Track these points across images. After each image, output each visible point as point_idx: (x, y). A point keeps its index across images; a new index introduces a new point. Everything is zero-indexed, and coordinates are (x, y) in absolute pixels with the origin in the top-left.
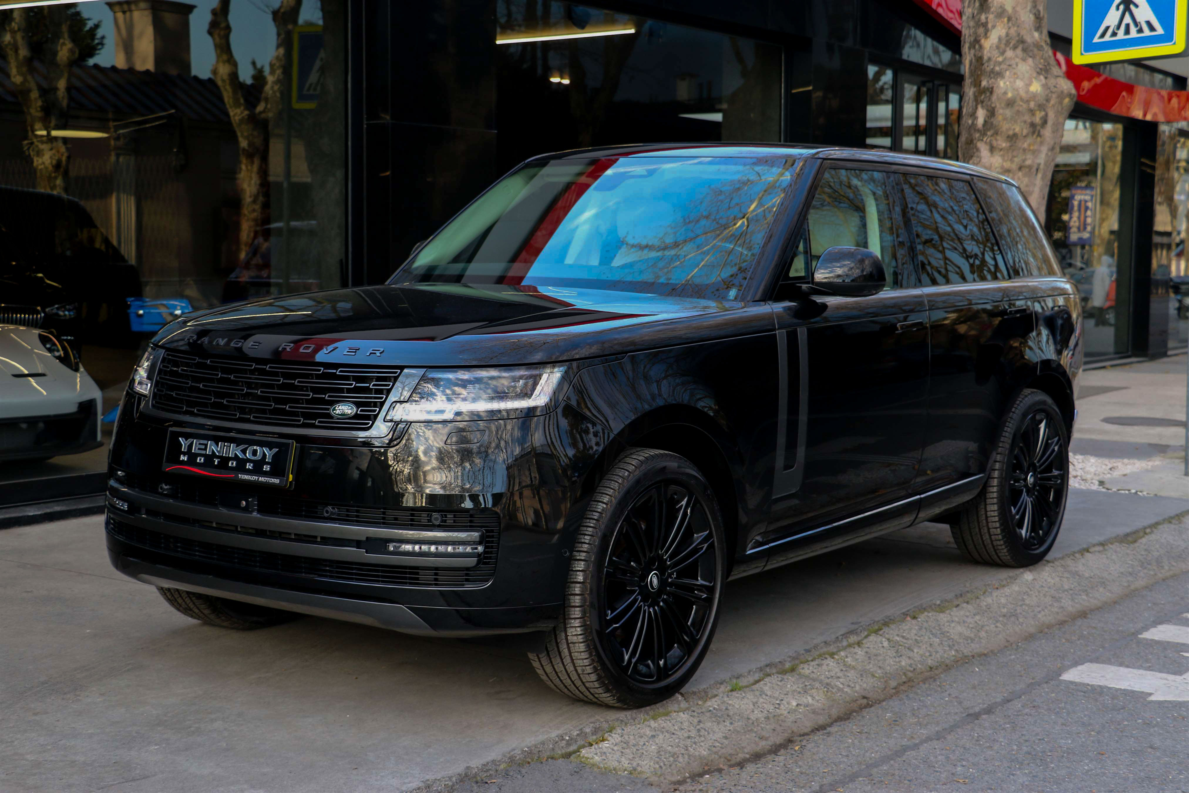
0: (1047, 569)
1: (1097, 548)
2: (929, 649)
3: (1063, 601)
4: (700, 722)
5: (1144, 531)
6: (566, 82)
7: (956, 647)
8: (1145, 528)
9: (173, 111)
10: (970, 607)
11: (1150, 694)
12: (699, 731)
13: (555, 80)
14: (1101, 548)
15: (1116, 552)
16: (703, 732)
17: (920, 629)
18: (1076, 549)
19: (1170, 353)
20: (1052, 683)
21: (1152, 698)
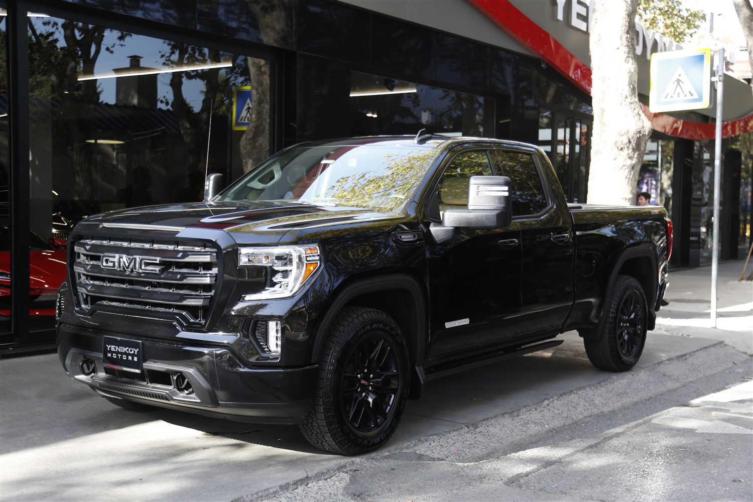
0: (642, 372)
1: (666, 362)
2: (584, 407)
3: (650, 387)
4: (475, 437)
5: (691, 354)
6: (375, 116)
7: (597, 407)
8: (691, 353)
9: (164, 128)
10: (603, 389)
11: (696, 430)
12: (475, 441)
13: (369, 115)
14: (669, 362)
15: (676, 364)
16: (477, 442)
17: (579, 398)
18: (656, 362)
19: (701, 265)
20: (647, 424)
21: (696, 431)
